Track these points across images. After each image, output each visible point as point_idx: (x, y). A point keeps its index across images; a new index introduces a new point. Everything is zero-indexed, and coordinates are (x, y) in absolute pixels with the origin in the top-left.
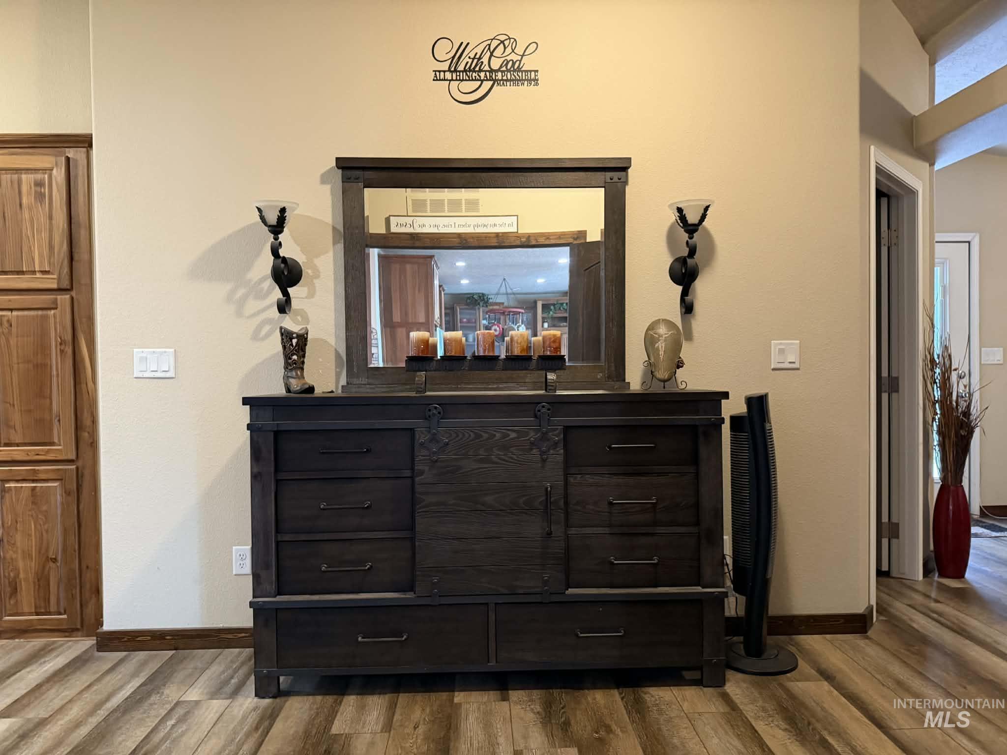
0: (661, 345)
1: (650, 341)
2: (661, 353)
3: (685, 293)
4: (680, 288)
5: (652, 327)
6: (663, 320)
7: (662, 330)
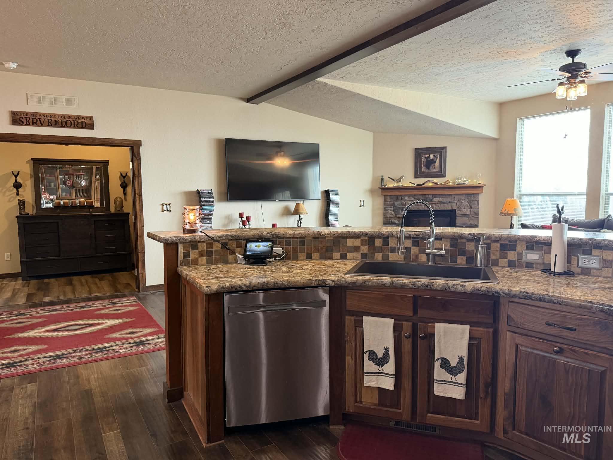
0: (118, 203)
1: (115, 202)
2: (118, 204)
3: (124, 190)
4: (123, 189)
5: (116, 198)
6: (119, 197)
7: (119, 199)
